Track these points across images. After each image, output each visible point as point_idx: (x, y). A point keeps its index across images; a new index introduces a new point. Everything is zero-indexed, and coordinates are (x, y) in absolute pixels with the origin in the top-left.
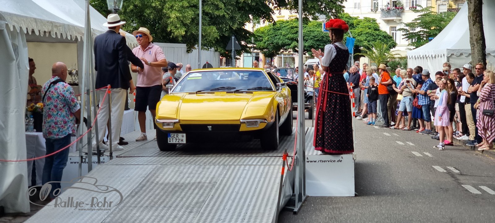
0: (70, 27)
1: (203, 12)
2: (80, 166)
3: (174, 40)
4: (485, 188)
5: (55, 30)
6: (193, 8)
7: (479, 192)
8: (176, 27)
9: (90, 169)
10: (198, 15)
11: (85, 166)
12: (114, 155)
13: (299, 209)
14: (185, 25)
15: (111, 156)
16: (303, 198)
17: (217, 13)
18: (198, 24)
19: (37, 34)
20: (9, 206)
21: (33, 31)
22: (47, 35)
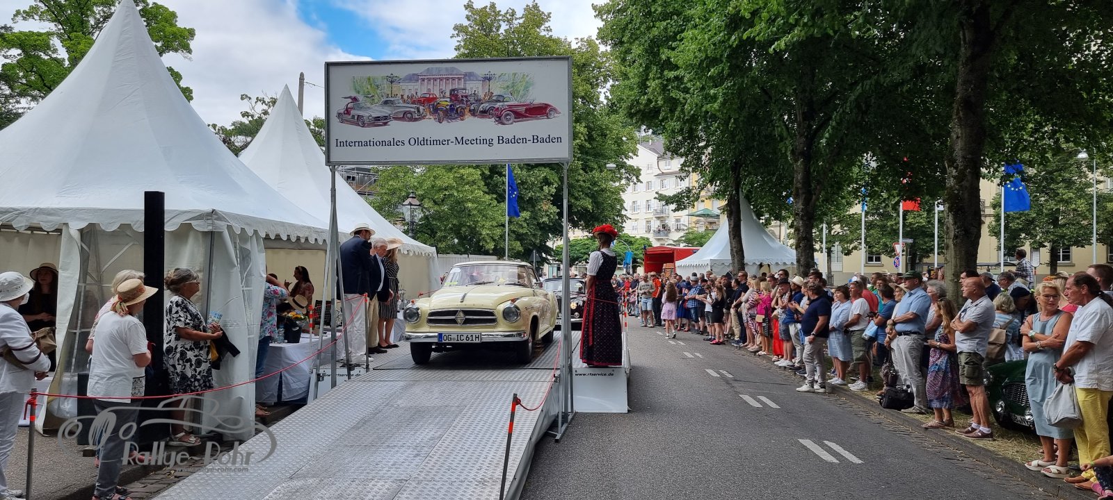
0: (323, 231)
1: (510, 230)
4: (764, 399)
6: (501, 227)
7: (758, 405)
12: (372, 366)
13: (562, 436)
15: (368, 367)
16: (570, 417)
17: (521, 231)
19: (285, 238)
21: (278, 238)
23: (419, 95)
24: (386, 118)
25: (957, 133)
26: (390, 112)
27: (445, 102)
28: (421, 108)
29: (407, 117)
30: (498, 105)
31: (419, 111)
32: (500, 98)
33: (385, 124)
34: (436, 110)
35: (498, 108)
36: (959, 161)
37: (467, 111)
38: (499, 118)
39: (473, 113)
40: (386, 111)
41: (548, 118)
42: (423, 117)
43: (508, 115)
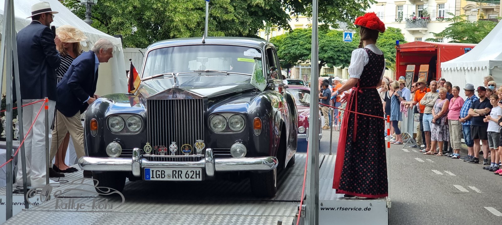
6: (200, 11)
9: (9, 215)
10: (204, 18)
14: (190, 29)
17: (226, 17)
18: (203, 29)
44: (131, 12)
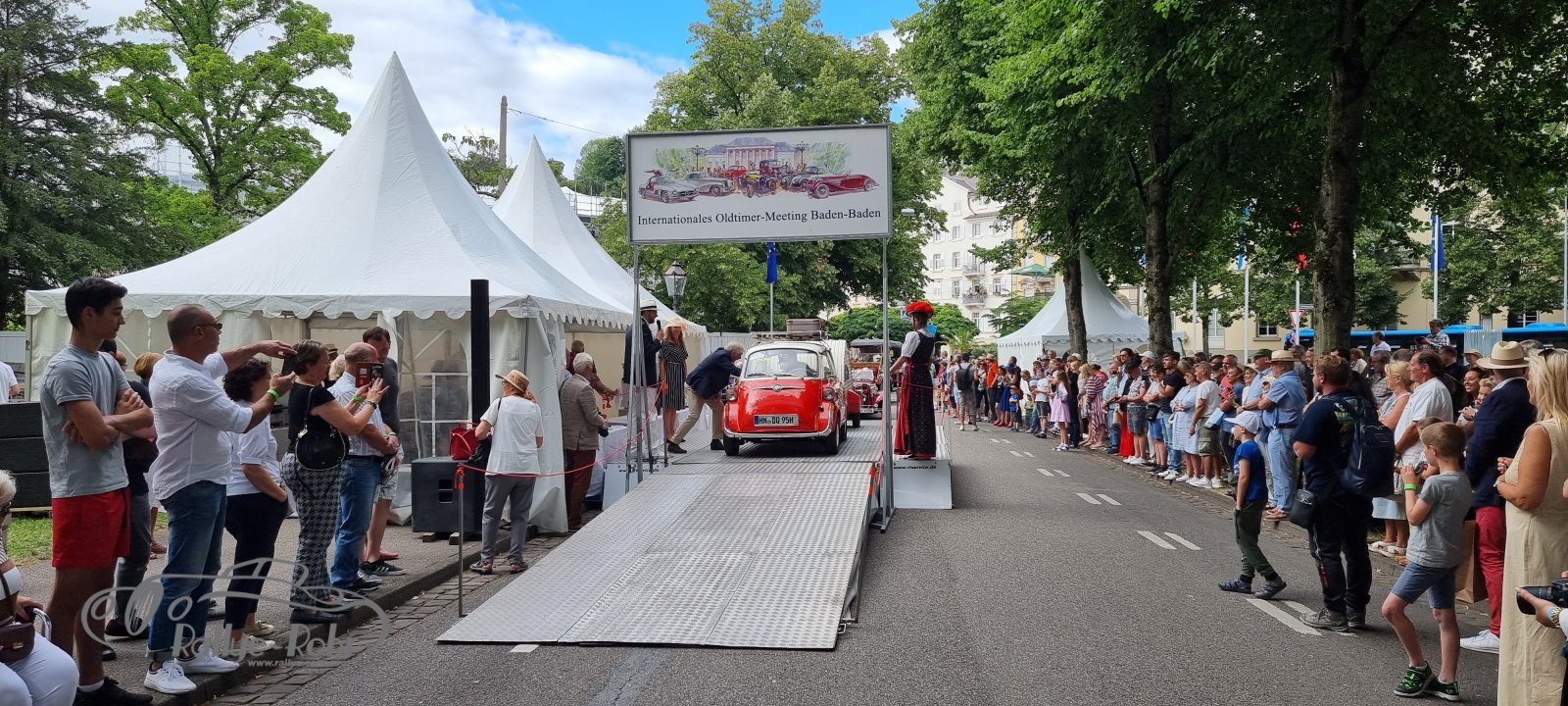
0: (620, 314)
2: (628, 477)
3: (744, 330)
4: (1103, 496)
5: (602, 318)
7: (1097, 503)
8: (745, 315)
9: (640, 479)
10: (769, 302)
11: (634, 476)
12: (670, 461)
13: (887, 527)
14: (755, 313)
15: (666, 462)
16: (892, 511)
18: (769, 312)
19: (580, 323)
20: (543, 525)
21: (575, 320)
22: (593, 323)
23: (727, 168)
24: (691, 193)
25: (1327, 190)
26: (696, 187)
27: (755, 175)
28: (729, 181)
29: (714, 191)
30: (812, 177)
31: (726, 184)
32: (814, 170)
33: (691, 199)
34: (745, 184)
35: (811, 181)
36: (1329, 223)
37: (778, 184)
38: (813, 191)
39: (785, 186)
40: (692, 185)
41: (866, 190)
42: (732, 192)
43: (821, 188)
44: (698, 298)
